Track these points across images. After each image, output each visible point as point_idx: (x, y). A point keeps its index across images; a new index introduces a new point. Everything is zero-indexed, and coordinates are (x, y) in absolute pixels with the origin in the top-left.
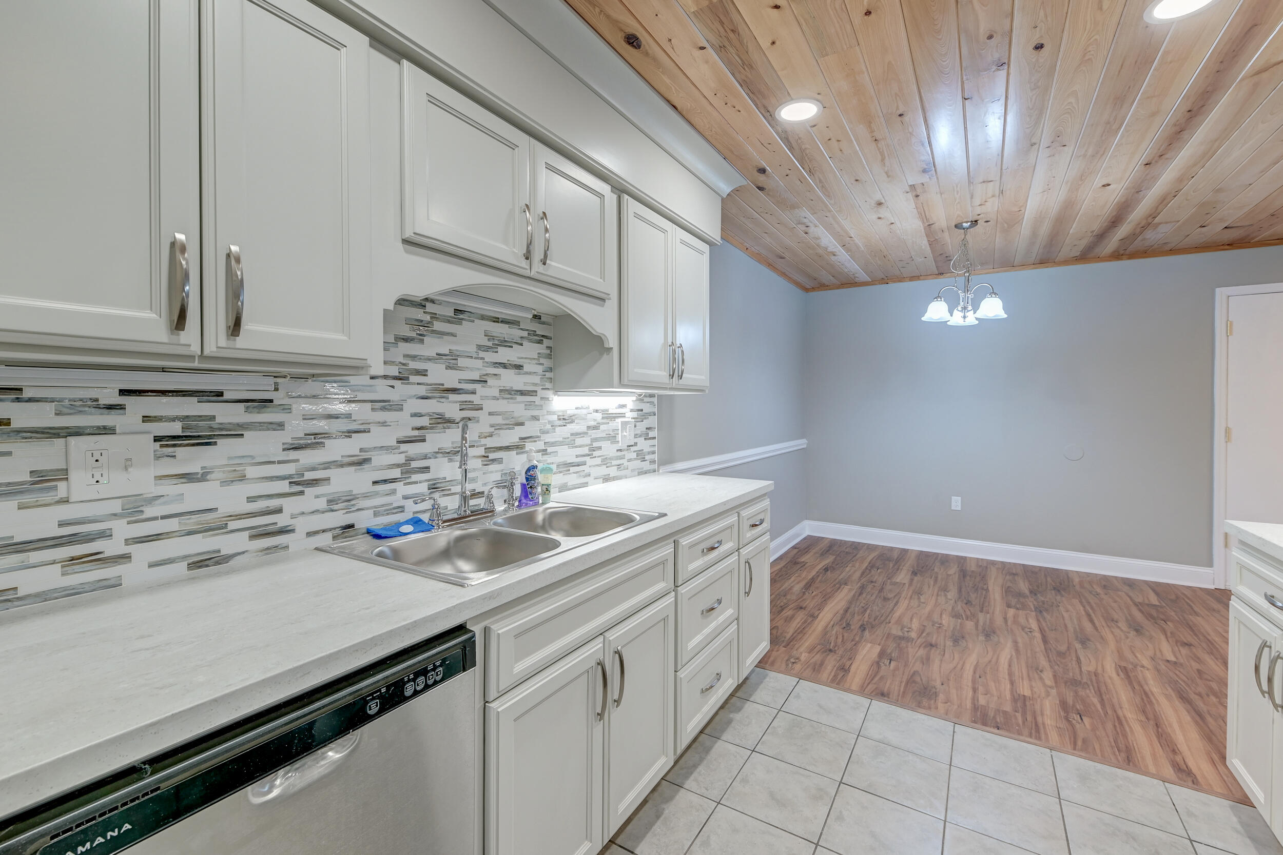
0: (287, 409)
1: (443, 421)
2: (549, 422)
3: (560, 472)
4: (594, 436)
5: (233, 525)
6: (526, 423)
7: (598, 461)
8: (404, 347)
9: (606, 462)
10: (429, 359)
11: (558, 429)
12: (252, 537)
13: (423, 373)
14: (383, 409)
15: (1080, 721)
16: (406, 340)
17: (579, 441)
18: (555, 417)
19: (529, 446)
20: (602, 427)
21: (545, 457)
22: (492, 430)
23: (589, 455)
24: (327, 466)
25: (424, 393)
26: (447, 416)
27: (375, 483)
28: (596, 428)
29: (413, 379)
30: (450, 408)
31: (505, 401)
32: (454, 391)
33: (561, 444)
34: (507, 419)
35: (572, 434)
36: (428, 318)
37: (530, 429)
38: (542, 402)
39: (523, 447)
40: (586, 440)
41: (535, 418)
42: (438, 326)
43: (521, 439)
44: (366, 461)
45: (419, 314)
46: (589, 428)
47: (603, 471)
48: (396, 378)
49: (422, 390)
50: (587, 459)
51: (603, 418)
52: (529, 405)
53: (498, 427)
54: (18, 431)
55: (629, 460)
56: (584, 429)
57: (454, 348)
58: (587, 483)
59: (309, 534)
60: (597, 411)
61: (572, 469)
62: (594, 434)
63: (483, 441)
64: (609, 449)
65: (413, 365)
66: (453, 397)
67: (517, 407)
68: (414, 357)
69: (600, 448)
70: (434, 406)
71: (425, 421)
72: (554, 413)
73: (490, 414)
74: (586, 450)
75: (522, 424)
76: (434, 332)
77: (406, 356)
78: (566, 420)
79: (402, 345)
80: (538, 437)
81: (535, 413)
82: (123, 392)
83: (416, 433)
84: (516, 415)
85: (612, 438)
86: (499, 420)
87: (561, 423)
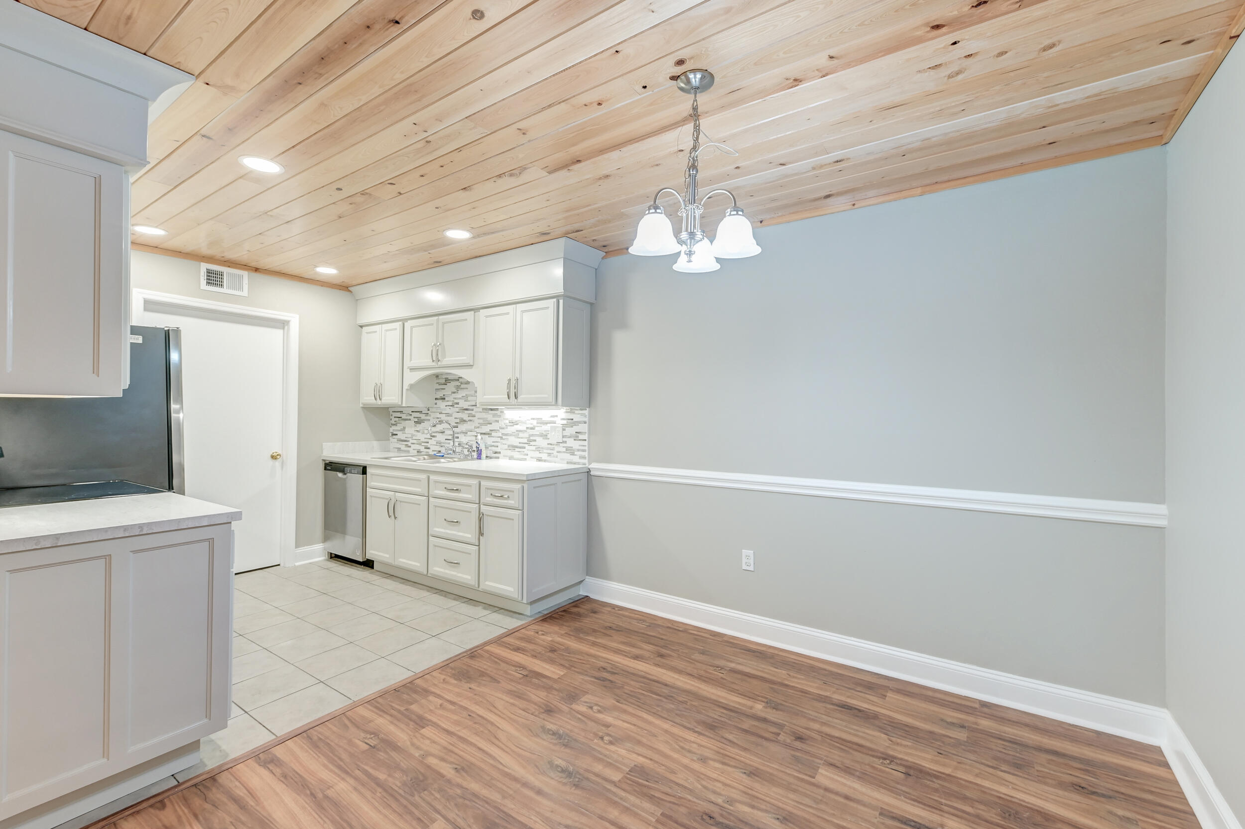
0: (430, 416)
1: (463, 421)
2: (504, 424)
3: (510, 449)
4: (531, 433)
5: (423, 444)
6: (493, 423)
7: (534, 448)
8: (454, 395)
9: (539, 449)
10: (460, 398)
11: (509, 427)
12: (425, 448)
13: (457, 404)
14: (448, 416)
15: (366, 741)
16: (454, 393)
17: (521, 435)
18: (507, 422)
19: (493, 434)
20: (536, 428)
21: (502, 441)
22: (479, 425)
23: (527, 444)
24: (436, 432)
25: (458, 411)
26: (464, 419)
27: (446, 439)
28: (532, 428)
29: (456, 406)
30: (464, 416)
31: (484, 413)
32: (467, 409)
33: (511, 435)
34: (485, 421)
35: (517, 431)
36: (459, 384)
37: (495, 426)
38: (501, 414)
39: (491, 434)
40: (526, 435)
41: (497, 421)
42: (463, 386)
43: (490, 430)
44: (444, 432)
45: (458, 383)
46: (527, 428)
47: (537, 454)
48: (451, 406)
49: (457, 410)
50: (526, 446)
51: (537, 423)
52: (494, 415)
53: (481, 424)
54: (403, 419)
55: (558, 452)
56: (525, 429)
57: (467, 393)
58: (526, 459)
59: (433, 451)
60: (533, 419)
61: (517, 450)
62: (531, 432)
63: (476, 430)
64: (541, 442)
65: (456, 401)
66: (466, 412)
67: (489, 416)
68: (455, 398)
69: (535, 441)
70: (460, 415)
71: (458, 421)
72: (507, 419)
73: (478, 419)
74: (525, 441)
75: (491, 424)
76: (461, 388)
77: (454, 398)
78: (513, 423)
79: (453, 394)
80: (498, 430)
81: (497, 419)
82: (412, 412)
83: (456, 424)
84: (488, 419)
85: (544, 436)
86: (481, 421)
87: (511, 424)
